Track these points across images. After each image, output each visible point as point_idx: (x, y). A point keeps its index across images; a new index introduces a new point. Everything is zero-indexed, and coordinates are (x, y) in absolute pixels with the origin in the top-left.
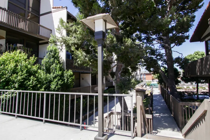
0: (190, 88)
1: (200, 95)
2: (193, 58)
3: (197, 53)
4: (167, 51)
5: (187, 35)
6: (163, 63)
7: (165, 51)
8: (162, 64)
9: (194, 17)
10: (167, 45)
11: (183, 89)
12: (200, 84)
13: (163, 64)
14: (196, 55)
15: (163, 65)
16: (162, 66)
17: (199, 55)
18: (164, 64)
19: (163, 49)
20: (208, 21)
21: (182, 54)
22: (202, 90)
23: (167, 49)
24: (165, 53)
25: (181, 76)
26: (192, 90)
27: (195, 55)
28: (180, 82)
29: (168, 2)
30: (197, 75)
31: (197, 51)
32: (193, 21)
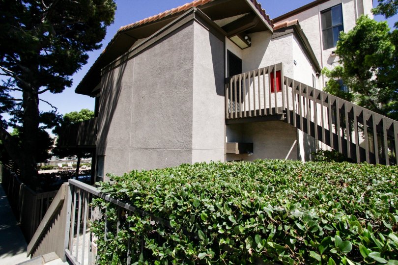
0: (69, 166)
1: (81, 175)
2: (79, 118)
3: (85, 112)
4: (27, 97)
5: (69, 80)
6: (15, 118)
7: (23, 96)
8: (12, 120)
9: (87, 57)
10: (29, 85)
11: (55, 169)
12: (82, 159)
13: (16, 121)
14: (83, 114)
15: (13, 123)
16: (10, 124)
17: (87, 115)
18: (18, 121)
19: (17, 89)
20: (100, 72)
21: (56, 108)
22: (85, 168)
23: (28, 94)
24: (22, 98)
25: (54, 146)
26: (71, 168)
27: (81, 114)
28: (50, 156)
29: (45, 8)
30: (78, 146)
31: (85, 109)
32: (85, 63)
